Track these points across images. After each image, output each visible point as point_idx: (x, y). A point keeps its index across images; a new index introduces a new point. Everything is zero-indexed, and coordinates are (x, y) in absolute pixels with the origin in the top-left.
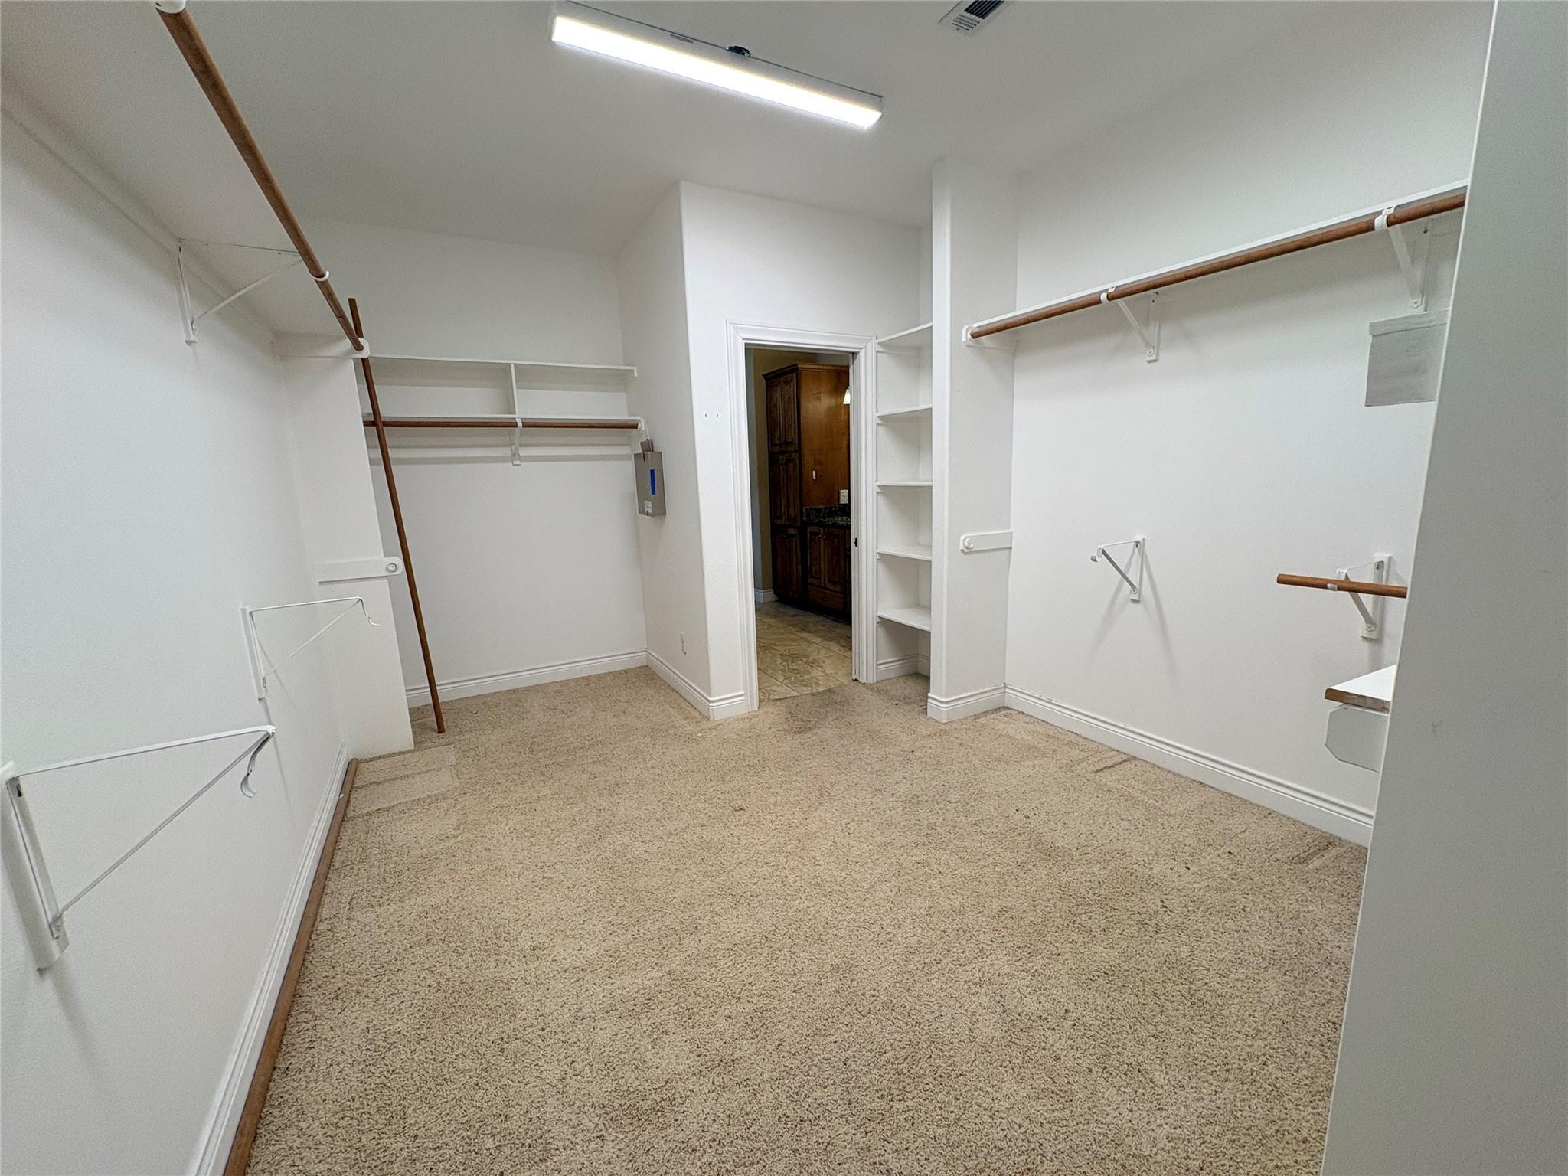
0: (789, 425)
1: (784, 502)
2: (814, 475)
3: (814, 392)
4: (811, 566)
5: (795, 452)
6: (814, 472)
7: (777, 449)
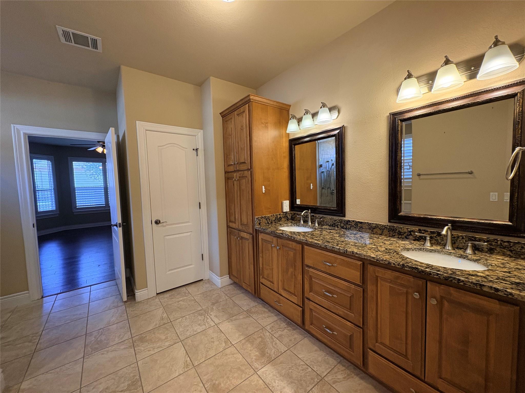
0: (241, 148)
1: (237, 211)
2: (264, 189)
3: (263, 121)
4: (263, 268)
5: (248, 170)
6: (263, 187)
7: (231, 169)
